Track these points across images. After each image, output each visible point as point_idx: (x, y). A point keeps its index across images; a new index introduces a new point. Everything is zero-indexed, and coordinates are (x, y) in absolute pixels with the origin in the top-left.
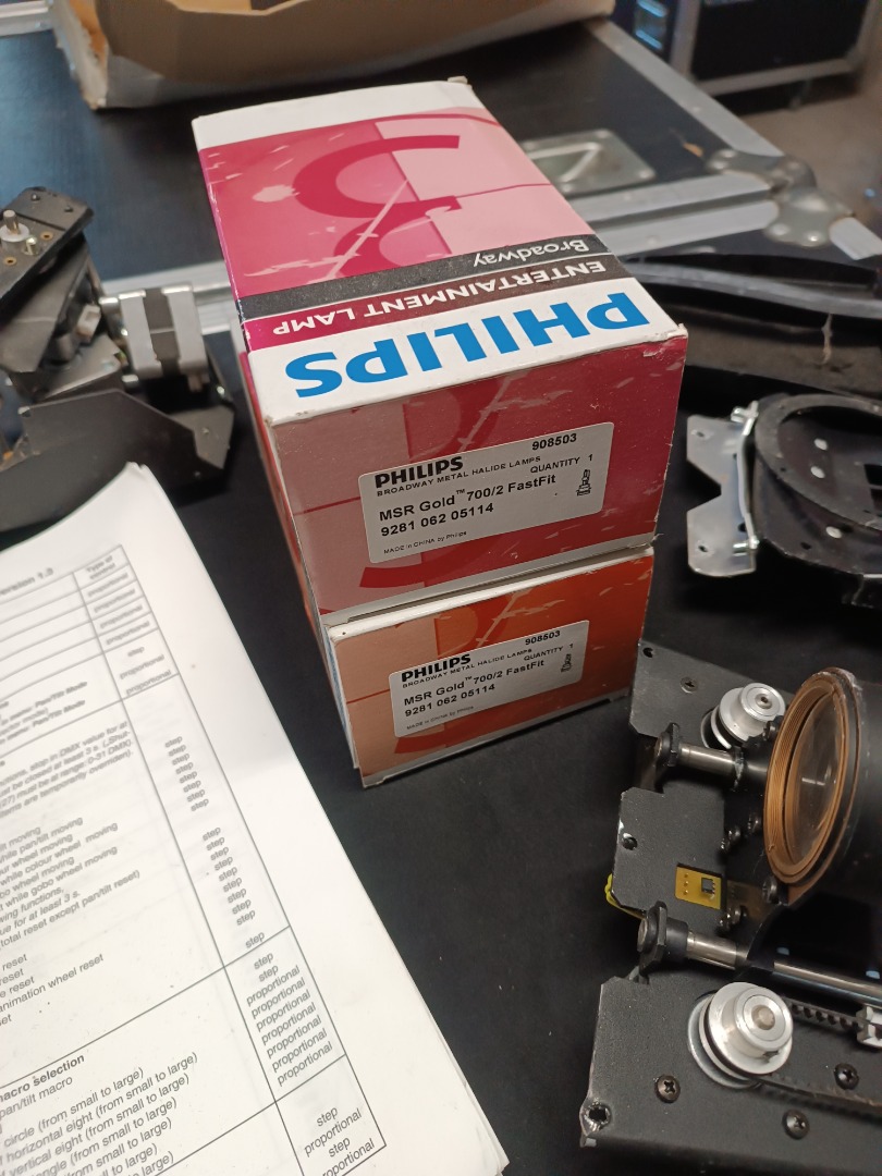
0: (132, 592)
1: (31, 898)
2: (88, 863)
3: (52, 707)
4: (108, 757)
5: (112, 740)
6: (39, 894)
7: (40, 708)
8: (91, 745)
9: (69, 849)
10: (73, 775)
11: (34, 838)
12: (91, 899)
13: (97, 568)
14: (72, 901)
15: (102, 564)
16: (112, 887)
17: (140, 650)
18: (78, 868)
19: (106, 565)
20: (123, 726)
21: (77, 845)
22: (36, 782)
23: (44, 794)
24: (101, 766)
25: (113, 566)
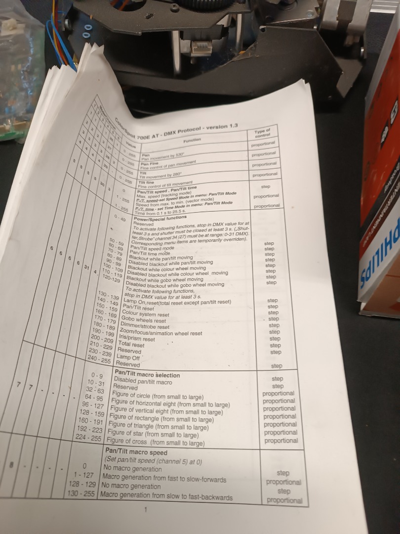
0: (274, 153)
1: (179, 288)
2: (209, 284)
3: (217, 198)
4: (235, 237)
5: (239, 229)
6: (183, 288)
7: (211, 197)
8: (229, 227)
9: (203, 274)
10: (215, 238)
11: (189, 260)
12: (205, 303)
13: (261, 133)
14: (196, 300)
15: (264, 131)
16: (217, 302)
17: (268, 187)
18: (204, 285)
19: (266, 133)
20: (247, 224)
21: (207, 274)
22: (198, 233)
23: (200, 241)
24: (230, 240)
25: (269, 134)
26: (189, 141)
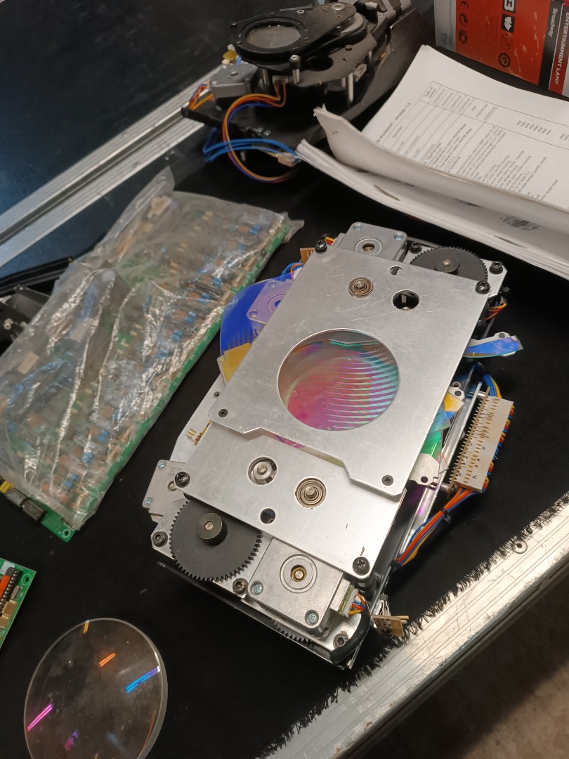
0: (452, 93)
1: (513, 181)
2: (524, 164)
3: (461, 135)
4: (498, 138)
5: (495, 132)
6: (515, 178)
7: (456, 138)
8: (489, 137)
9: (513, 164)
10: (490, 148)
11: (496, 168)
12: (536, 171)
13: (429, 94)
14: (529, 175)
15: (429, 92)
16: (540, 165)
17: (475, 107)
18: (522, 167)
19: (432, 91)
20: (494, 128)
21: (514, 162)
22: (479, 155)
23: (486, 156)
24: (499, 140)
25: (435, 90)
26: (396, 134)
